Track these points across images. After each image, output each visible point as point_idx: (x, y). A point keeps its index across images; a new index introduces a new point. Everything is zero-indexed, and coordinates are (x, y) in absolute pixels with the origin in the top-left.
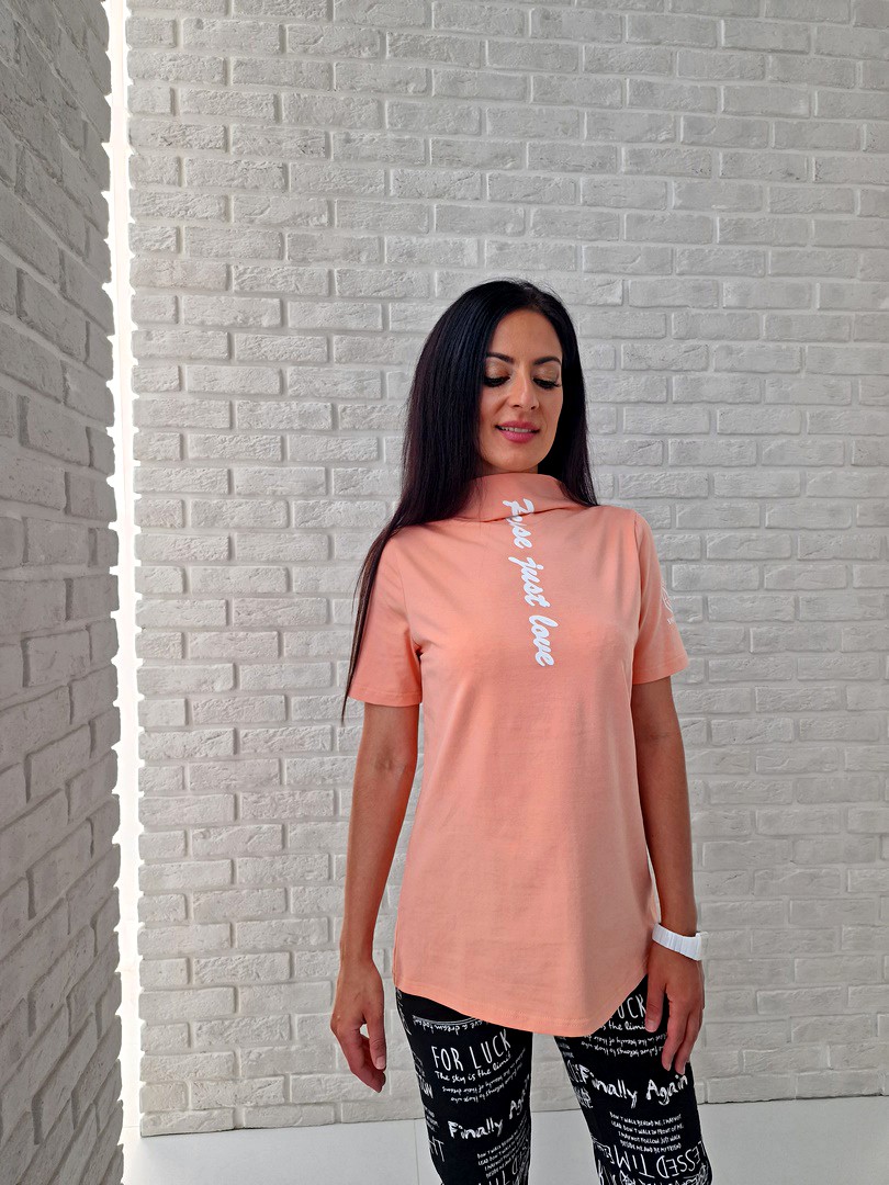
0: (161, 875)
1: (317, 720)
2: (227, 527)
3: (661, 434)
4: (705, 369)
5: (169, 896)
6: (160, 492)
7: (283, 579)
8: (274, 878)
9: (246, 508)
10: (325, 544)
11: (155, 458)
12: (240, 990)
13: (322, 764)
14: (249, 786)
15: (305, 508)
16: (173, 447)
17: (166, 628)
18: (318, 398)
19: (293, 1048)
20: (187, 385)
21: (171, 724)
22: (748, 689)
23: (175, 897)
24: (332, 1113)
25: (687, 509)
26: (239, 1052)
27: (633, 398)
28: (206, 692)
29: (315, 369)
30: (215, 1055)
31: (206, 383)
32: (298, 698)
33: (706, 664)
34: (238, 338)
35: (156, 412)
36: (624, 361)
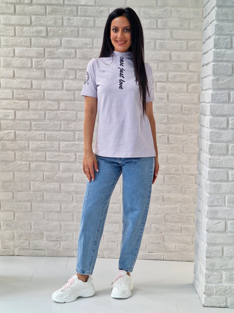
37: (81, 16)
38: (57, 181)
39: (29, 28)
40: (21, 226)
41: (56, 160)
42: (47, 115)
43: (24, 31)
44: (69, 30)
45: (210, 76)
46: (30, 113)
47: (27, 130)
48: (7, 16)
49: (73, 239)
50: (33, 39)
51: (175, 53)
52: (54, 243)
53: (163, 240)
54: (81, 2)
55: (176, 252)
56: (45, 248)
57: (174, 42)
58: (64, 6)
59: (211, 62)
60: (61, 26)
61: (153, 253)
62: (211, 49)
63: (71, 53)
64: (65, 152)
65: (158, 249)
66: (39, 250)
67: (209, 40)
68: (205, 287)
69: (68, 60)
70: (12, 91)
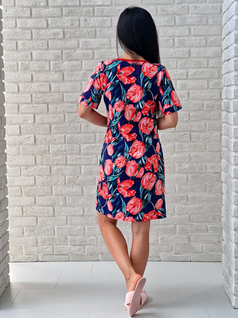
0: (13, 181)
1: (60, 133)
2: (31, 71)
3: (173, 36)
4: (188, 14)
5: (16, 188)
6: (10, 60)
7: (48, 87)
8: (48, 183)
9: (36, 64)
10: (61, 75)
11: (9, 49)
12: (38, 217)
13: (62, 147)
14: (40, 153)
15: (55, 64)
16: (14, 46)
17: (13, 103)
18: (59, 28)
19: (55, 237)
20: (18, 26)
21: (15, 133)
22: (204, 123)
23: (18, 188)
24: (68, 258)
25: (182, 61)
26: (38, 237)
27: (163, 24)
28: (25, 124)
29: (58, 19)
30: (31, 238)
31: (24, 25)
32: (54, 126)
33: (189, 114)
34: (34, 10)
35: (9, 35)
36: (159, 12)
37: (98, 16)
38: (78, 185)
39: (46, 31)
40: (44, 231)
41: (78, 163)
42: (67, 117)
43: (40, 34)
44: (86, 31)
45: (232, 72)
46: (49, 116)
47: (47, 133)
48: (23, 20)
49: (97, 242)
50: (50, 42)
51: (195, 50)
52: (78, 247)
53: (189, 241)
54: (98, 3)
55: (203, 252)
56: (70, 253)
57: (193, 38)
58: (80, 7)
59: (232, 58)
60: (77, 28)
61: (180, 255)
62: (232, 45)
63: (88, 54)
64: (86, 154)
65: (185, 250)
66: (63, 255)
67: (229, 36)
68: (235, 288)
69: (86, 61)
70: (30, 94)
